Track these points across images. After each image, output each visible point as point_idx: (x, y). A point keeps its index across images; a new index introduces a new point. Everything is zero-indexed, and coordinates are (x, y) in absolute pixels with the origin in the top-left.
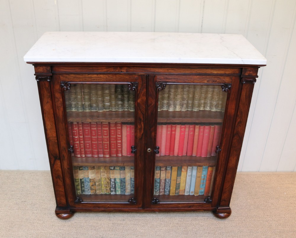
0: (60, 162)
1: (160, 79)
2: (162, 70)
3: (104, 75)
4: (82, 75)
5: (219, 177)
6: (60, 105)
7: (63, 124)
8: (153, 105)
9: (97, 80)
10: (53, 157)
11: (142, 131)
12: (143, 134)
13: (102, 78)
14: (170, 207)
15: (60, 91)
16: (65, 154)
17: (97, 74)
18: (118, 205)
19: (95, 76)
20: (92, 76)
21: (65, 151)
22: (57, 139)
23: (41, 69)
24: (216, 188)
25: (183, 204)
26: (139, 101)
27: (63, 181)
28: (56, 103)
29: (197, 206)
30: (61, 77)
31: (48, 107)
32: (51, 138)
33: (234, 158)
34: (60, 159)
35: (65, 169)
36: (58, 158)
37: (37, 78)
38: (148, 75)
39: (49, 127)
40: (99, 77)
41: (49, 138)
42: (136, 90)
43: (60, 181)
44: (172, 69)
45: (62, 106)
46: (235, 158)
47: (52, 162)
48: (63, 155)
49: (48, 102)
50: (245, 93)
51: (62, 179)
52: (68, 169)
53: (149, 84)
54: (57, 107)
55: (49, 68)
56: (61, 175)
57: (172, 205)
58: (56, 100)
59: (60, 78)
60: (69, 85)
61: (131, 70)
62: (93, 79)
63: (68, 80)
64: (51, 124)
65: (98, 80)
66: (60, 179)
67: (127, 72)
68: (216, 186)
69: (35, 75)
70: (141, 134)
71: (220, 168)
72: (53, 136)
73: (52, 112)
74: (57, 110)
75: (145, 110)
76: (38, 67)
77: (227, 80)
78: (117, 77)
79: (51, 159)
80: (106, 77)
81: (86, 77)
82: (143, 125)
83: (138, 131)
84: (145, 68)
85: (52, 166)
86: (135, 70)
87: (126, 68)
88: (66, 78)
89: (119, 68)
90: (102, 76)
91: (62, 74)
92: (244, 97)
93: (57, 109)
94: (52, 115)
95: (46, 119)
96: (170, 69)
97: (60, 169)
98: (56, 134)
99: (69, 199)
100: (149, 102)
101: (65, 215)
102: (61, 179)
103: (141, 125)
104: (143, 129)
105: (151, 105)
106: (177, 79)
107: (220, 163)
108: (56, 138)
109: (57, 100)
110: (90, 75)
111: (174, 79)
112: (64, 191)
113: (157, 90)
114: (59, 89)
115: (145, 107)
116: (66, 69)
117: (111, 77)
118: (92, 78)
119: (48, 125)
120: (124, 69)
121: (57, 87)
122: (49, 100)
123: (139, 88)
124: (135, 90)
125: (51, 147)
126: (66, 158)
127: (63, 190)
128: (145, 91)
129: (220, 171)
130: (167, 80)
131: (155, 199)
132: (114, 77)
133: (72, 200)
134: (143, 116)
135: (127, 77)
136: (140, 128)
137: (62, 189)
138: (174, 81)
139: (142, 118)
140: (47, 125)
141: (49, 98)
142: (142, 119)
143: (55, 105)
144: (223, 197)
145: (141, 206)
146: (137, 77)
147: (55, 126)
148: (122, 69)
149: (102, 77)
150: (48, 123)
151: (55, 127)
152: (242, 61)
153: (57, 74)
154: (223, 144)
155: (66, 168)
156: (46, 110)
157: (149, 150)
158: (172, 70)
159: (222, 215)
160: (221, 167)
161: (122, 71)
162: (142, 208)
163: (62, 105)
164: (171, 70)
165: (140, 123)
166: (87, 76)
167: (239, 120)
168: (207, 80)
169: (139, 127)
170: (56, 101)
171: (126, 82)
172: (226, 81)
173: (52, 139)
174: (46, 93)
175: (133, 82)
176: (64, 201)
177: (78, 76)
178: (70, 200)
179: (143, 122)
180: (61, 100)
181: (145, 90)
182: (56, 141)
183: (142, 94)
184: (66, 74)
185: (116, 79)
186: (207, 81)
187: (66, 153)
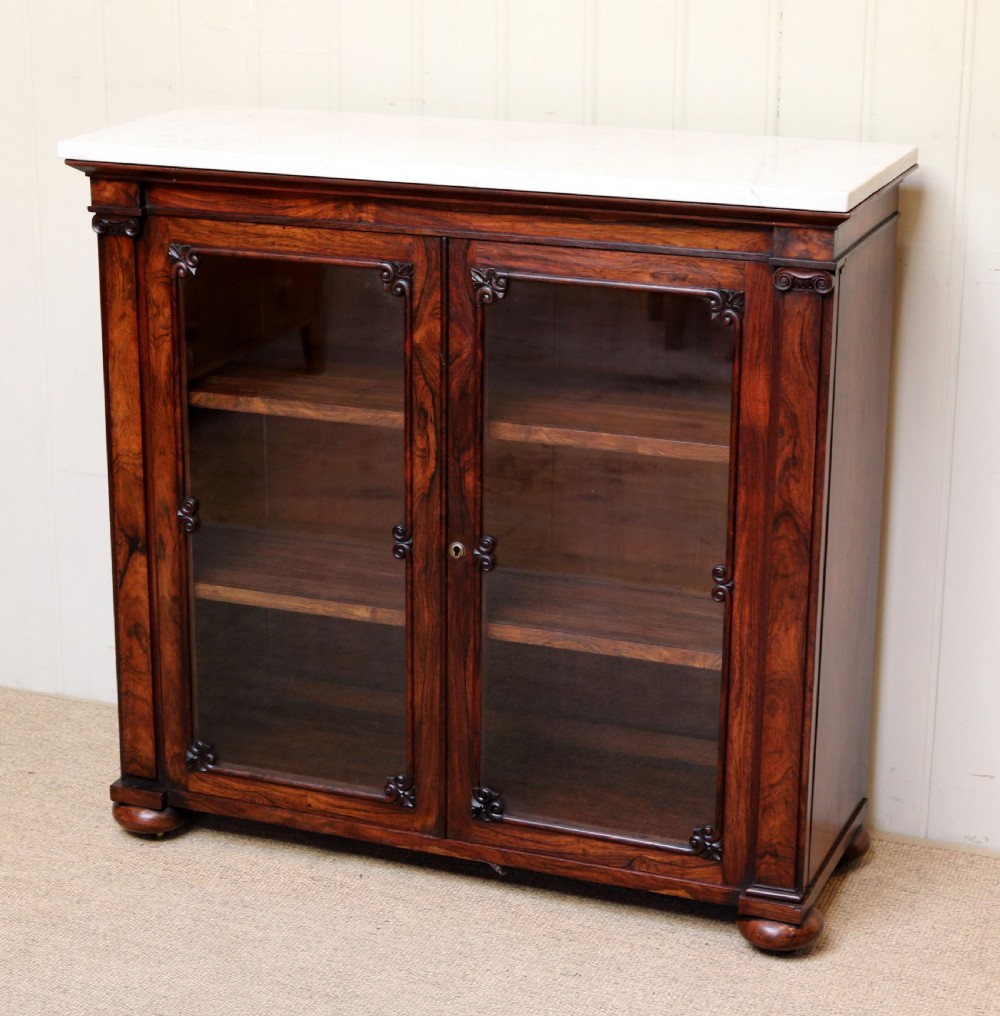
0: (145, 563)
1: (488, 258)
2: (491, 224)
3: (306, 229)
4: (237, 226)
5: (741, 724)
6: (164, 332)
7: (169, 407)
8: (464, 356)
9: (282, 245)
10: (123, 538)
11: (433, 463)
12: (433, 477)
13: (300, 240)
14: (549, 848)
15: (165, 280)
16: (166, 533)
17: (284, 224)
18: (344, 803)
19: (277, 229)
20: (268, 232)
21: (169, 519)
22: (145, 466)
23: (109, 191)
24: (732, 782)
25: (600, 844)
26: (419, 336)
27: (149, 652)
28: (151, 322)
29: (661, 867)
30: (171, 227)
31: (124, 331)
32: (125, 459)
33: (787, 630)
34: (147, 550)
35: (164, 597)
36: (140, 545)
37: (96, 222)
38: (448, 238)
39: (119, 414)
40: (288, 237)
41: (118, 456)
42: (407, 292)
43: (141, 651)
44: (527, 219)
45: (167, 335)
46: (792, 632)
47: (121, 559)
48: (161, 536)
49: (123, 316)
50: (798, 332)
51: (146, 642)
52: (174, 599)
53: (450, 272)
54: (152, 338)
55: (134, 189)
56: (147, 623)
57: (554, 839)
58: (153, 311)
59: (168, 229)
60: (195, 258)
61: (390, 214)
62: (270, 240)
63: (191, 240)
64: (128, 403)
65: (287, 245)
66: (140, 640)
67: (377, 221)
68: (731, 770)
69: (90, 209)
70: (429, 474)
71: (737, 676)
72: (130, 451)
73: (135, 356)
74: (153, 351)
75: (438, 375)
76: (102, 184)
77: (726, 274)
78: (347, 238)
79: (118, 547)
80: (312, 237)
81: (248, 233)
82: (432, 438)
83: (417, 460)
84: (437, 214)
85: (119, 575)
86: (403, 216)
87: (372, 208)
88: (187, 232)
89: (351, 207)
90: (297, 231)
91: (174, 215)
92: (797, 349)
93: (152, 345)
94: (135, 368)
95: (114, 379)
96: (518, 221)
97: (144, 596)
98: (140, 441)
99: (168, 745)
100: (454, 345)
101: (146, 816)
102: (144, 641)
103: (428, 437)
104: (433, 455)
105: (458, 356)
106: (546, 260)
107: (737, 653)
108: (139, 462)
109: (155, 310)
110: (261, 226)
111: (536, 259)
112: (150, 699)
113: (478, 297)
114: (164, 270)
115: (438, 366)
116: (187, 200)
117: (328, 239)
118: (266, 236)
119: (118, 403)
120: (367, 212)
121: (158, 263)
122: (130, 311)
123: (418, 286)
124: (403, 292)
125: (121, 496)
126: (169, 550)
127: (147, 694)
128: (439, 299)
129: (741, 688)
130: (512, 263)
131: (485, 796)
132: (337, 238)
133: (177, 750)
134: (433, 399)
135: (378, 241)
136: (423, 450)
137: (144, 690)
138: (533, 265)
139: (428, 405)
140: (114, 405)
141: (130, 302)
142: (431, 412)
143: (148, 331)
144: (764, 835)
145: (431, 820)
146: (410, 244)
147: (139, 410)
148: (362, 212)
149: (299, 236)
150: (118, 396)
151: (139, 414)
152: (752, 192)
153: (159, 216)
154: (740, 561)
155: (167, 597)
156: (116, 344)
157: (457, 549)
158: (528, 222)
159: (772, 930)
160: (741, 673)
161: (360, 220)
162: (436, 835)
163: (170, 330)
164: (523, 225)
165: (425, 427)
166: (251, 228)
167: (787, 451)
168: (651, 271)
169: (419, 443)
170: (150, 316)
171: (375, 259)
172: (722, 281)
173: (128, 464)
174: (120, 279)
175: (397, 263)
176: (146, 748)
177: (223, 226)
178: (171, 749)
179: (435, 424)
180: (167, 311)
181: (436, 297)
182: (140, 473)
183: (429, 309)
184: (189, 218)
185: (343, 246)
186: (653, 275)
187: (171, 528)
